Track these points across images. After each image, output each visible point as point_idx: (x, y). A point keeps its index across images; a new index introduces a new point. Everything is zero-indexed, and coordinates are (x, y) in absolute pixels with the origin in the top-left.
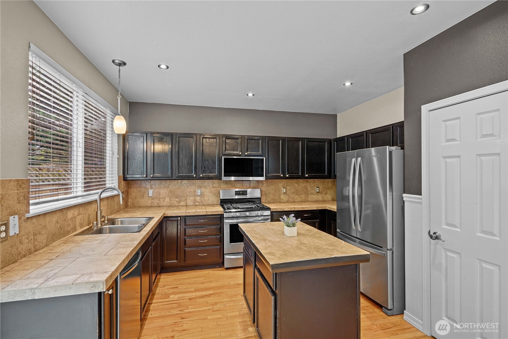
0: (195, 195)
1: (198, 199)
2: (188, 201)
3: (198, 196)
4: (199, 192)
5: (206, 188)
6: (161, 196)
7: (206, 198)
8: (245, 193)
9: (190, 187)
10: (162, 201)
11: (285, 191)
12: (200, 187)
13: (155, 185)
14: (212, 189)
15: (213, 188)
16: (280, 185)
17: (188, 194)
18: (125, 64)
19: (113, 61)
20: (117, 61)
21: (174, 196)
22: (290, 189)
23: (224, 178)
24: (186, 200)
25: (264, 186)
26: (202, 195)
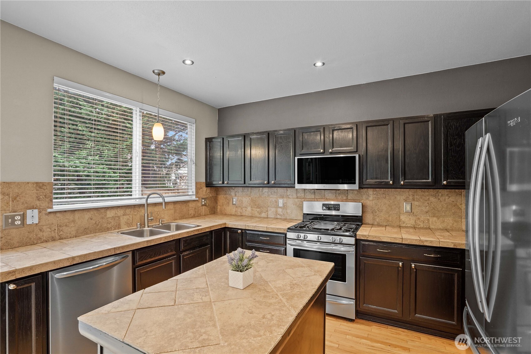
0: (277, 206)
1: (280, 210)
2: (270, 213)
3: (280, 207)
4: (281, 202)
5: (289, 198)
6: (244, 205)
7: (289, 211)
8: (337, 207)
9: (271, 196)
10: (244, 211)
11: (408, 208)
12: (282, 197)
13: (238, 192)
14: (296, 200)
15: (297, 198)
16: (398, 197)
17: (269, 204)
18: (164, 73)
19: (154, 72)
20: (156, 71)
21: (256, 205)
22: (419, 206)
23: (298, 186)
24: (268, 211)
25: (371, 198)
26: (285, 207)
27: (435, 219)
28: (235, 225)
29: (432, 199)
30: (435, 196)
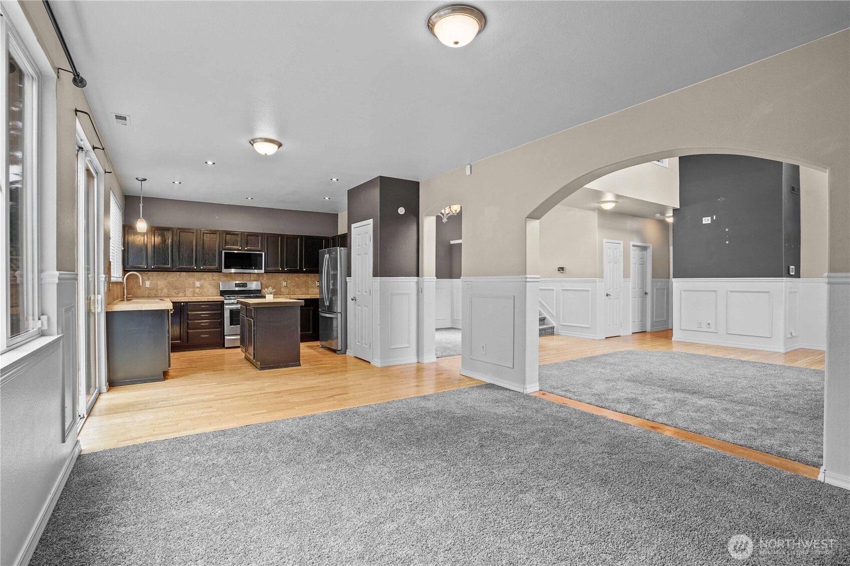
0: (194, 287)
1: (197, 290)
2: (187, 292)
3: (198, 288)
4: (198, 284)
5: (205, 280)
6: (159, 288)
7: (205, 290)
8: (244, 285)
9: (189, 279)
10: (159, 292)
11: (285, 285)
12: (199, 280)
13: (152, 276)
14: (212, 282)
15: (213, 280)
16: (280, 278)
17: (187, 286)
18: (145, 180)
19: (137, 179)
20: (139, 179)
21: (172, 287)
22: (290, 283)
23: (224, 270)
24: (185, 291)
25: (265, 279)
26: (201, 287)
27: (298, 289)
28: (178, 299)
29: (296, 279)
30: (298, 277)
